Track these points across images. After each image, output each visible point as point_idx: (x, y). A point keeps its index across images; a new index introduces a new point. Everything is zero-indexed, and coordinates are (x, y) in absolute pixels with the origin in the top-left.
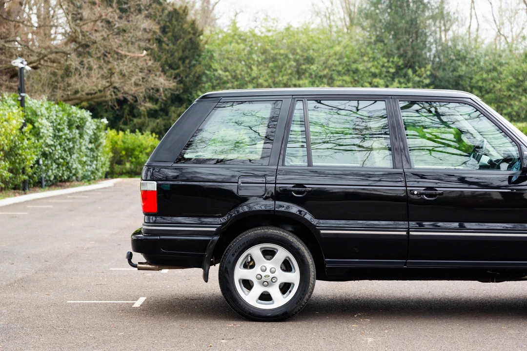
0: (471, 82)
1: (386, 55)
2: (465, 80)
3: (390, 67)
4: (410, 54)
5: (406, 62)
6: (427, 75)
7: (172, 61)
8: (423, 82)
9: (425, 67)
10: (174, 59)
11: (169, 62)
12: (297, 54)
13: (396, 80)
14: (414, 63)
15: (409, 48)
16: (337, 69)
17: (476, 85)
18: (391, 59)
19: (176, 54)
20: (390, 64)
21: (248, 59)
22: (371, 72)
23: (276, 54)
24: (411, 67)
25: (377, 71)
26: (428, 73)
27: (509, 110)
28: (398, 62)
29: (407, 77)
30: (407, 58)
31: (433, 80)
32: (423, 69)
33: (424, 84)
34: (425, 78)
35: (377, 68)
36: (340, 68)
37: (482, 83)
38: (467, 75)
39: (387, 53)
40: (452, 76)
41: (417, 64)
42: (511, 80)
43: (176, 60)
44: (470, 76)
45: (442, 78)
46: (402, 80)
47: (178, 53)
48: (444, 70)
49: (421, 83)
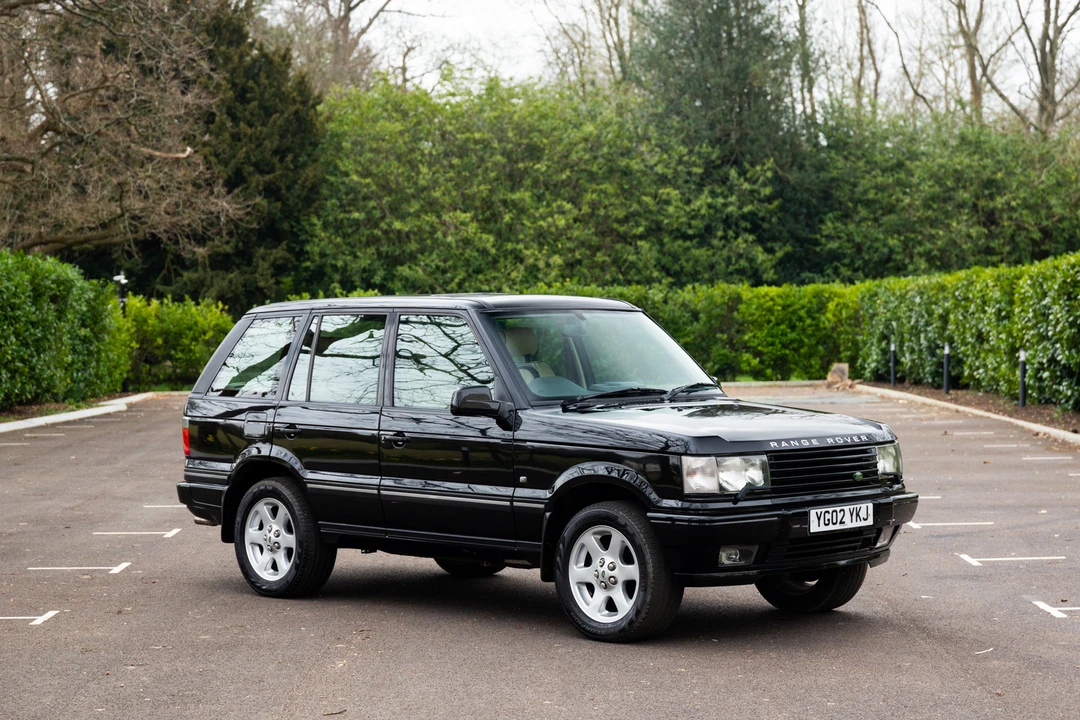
1: (686, 141)
2: (842, 189)
3: (694, 164)
4: (733, 137)
5: (727, 153)
6: (766, 178)
7: (259, 157)
8: (759, 192)
9: (763, 164)
10: (263, 152)
11: (253, 159)
12: (508, 140)
13: (706, 190)
15: (733, 126)
16: (588, 168)
17: (864, 198)
18: (697, 149)
19: (267, 143)
20: (694, 159)
21: (411, 150)
22: (656, 174)
23: (467, 141)
25: (669, 172)
26: (768, 174)
28: (710, 154)
29: (728, 183)
30: (728, 146)
31: (779, 188)
32: (758, 168)
33: (762, 197)
35: (667, 166)
36: (595, 167)
37: (876, 194)
38: (846, 177)
39: (689, 137)
40: (816, 181)
41: (748, 157)
43: (268, 156)
44: (852, 180)
45: (798, 184)
46: (718, 190)
47: (272, 142)
48: (802, 168)
49: (757, 196)
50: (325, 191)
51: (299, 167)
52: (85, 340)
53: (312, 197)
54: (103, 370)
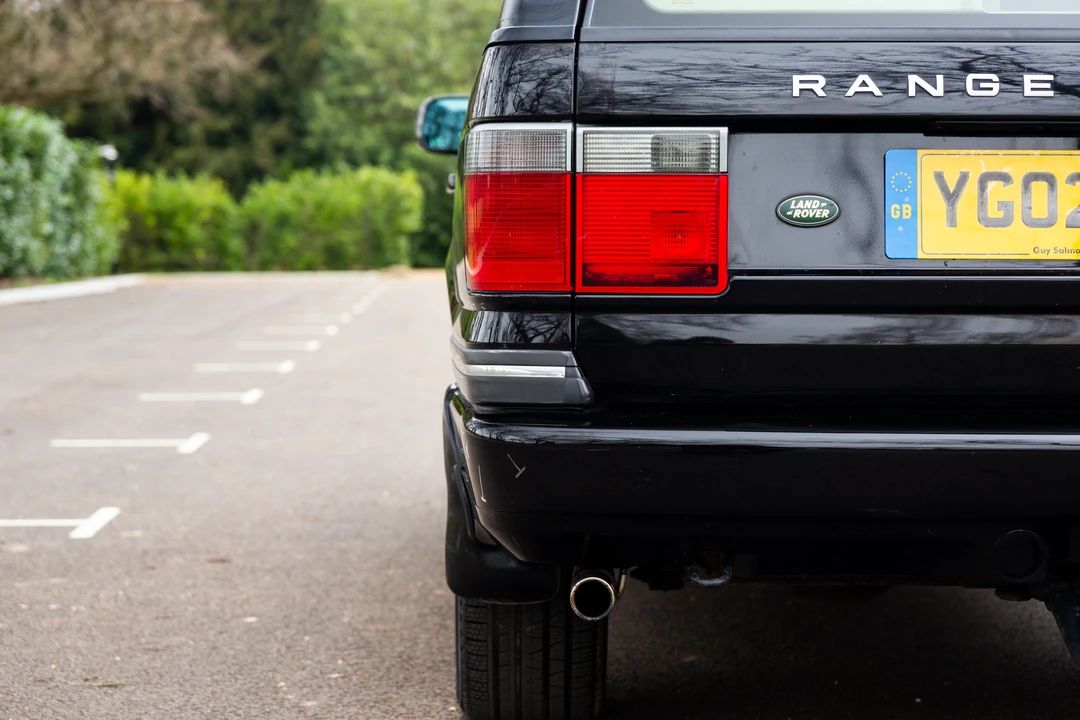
50: (326, 65)
51: (298, 40)
52: (68, 210)
53: (312, 71)
54: (89, 246)
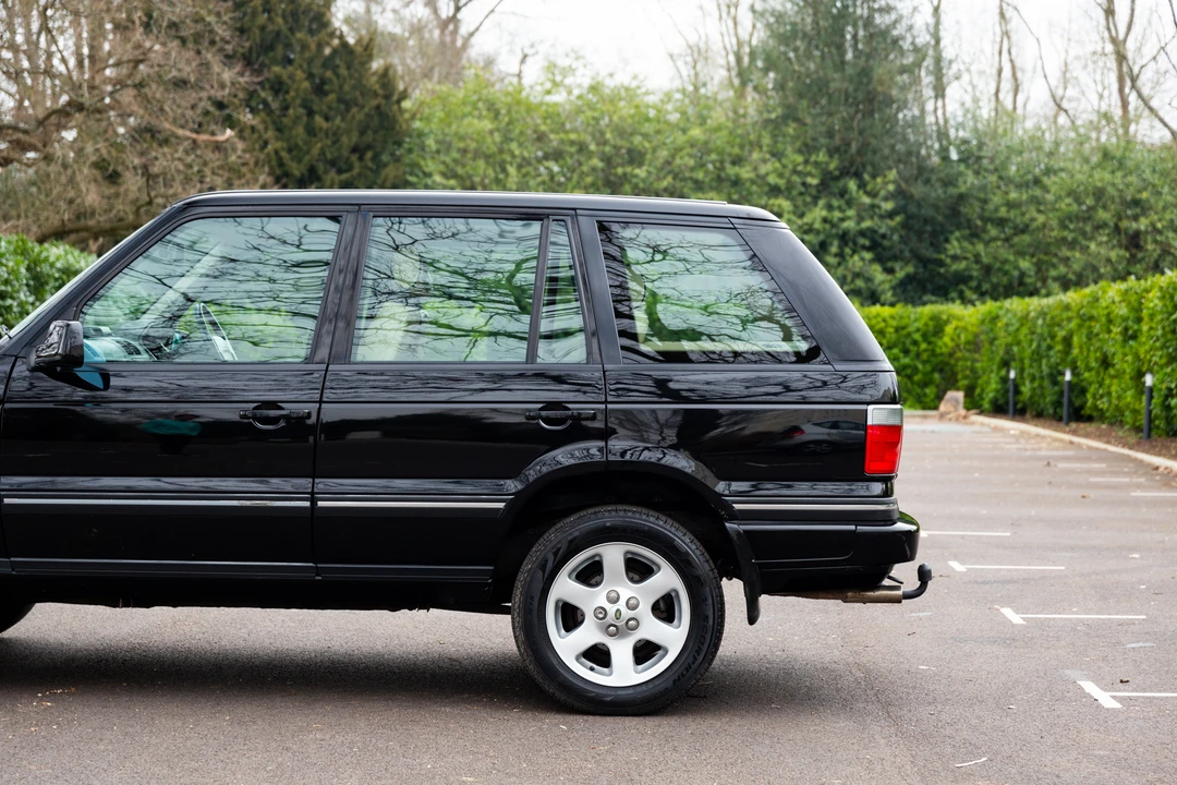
0: (983, 209)
1: (804, 149)
2: (971, 205)
3: (810, 174)
4: (854, 147)
5: (847, 164)
6: (889, 192)
7: (336, 155)
8: (879, 207)
9: (885, 176)
10: (339, 149)
11: (329, 156)
12: (605, 143)
13: (821, 203)
14: (864, 166)
15: (854, 134)
16: (694, 175)
17: (994, 216)
18: (813, 158)
19: (344, 139)
20: (809, 168)
21: (501, 151)
22: (769, 184)
23: (562, 142)
24: (857, 175)
25: (782, 183)
26: (891, 187)
27: (1062, 269)
28: (827, 164)
29: (847, 197)
30: (848, 156)
31: (902, 203)
32: (879, 180)
33: (883, 212)
34: (886, 199)
35: (781, 175)
36: (700, 175)
37: (1008, 211)
38: (975, 193)
39: (806, 145)
40: (943, 196)
41: (869, 168)
42: (1069, 205)
43: (345, 153)
44: (982, 196)
45: (924, 199)
46: (835, 203)
47: (350, 139)
48: (927, 182)
49: (877, 211)
